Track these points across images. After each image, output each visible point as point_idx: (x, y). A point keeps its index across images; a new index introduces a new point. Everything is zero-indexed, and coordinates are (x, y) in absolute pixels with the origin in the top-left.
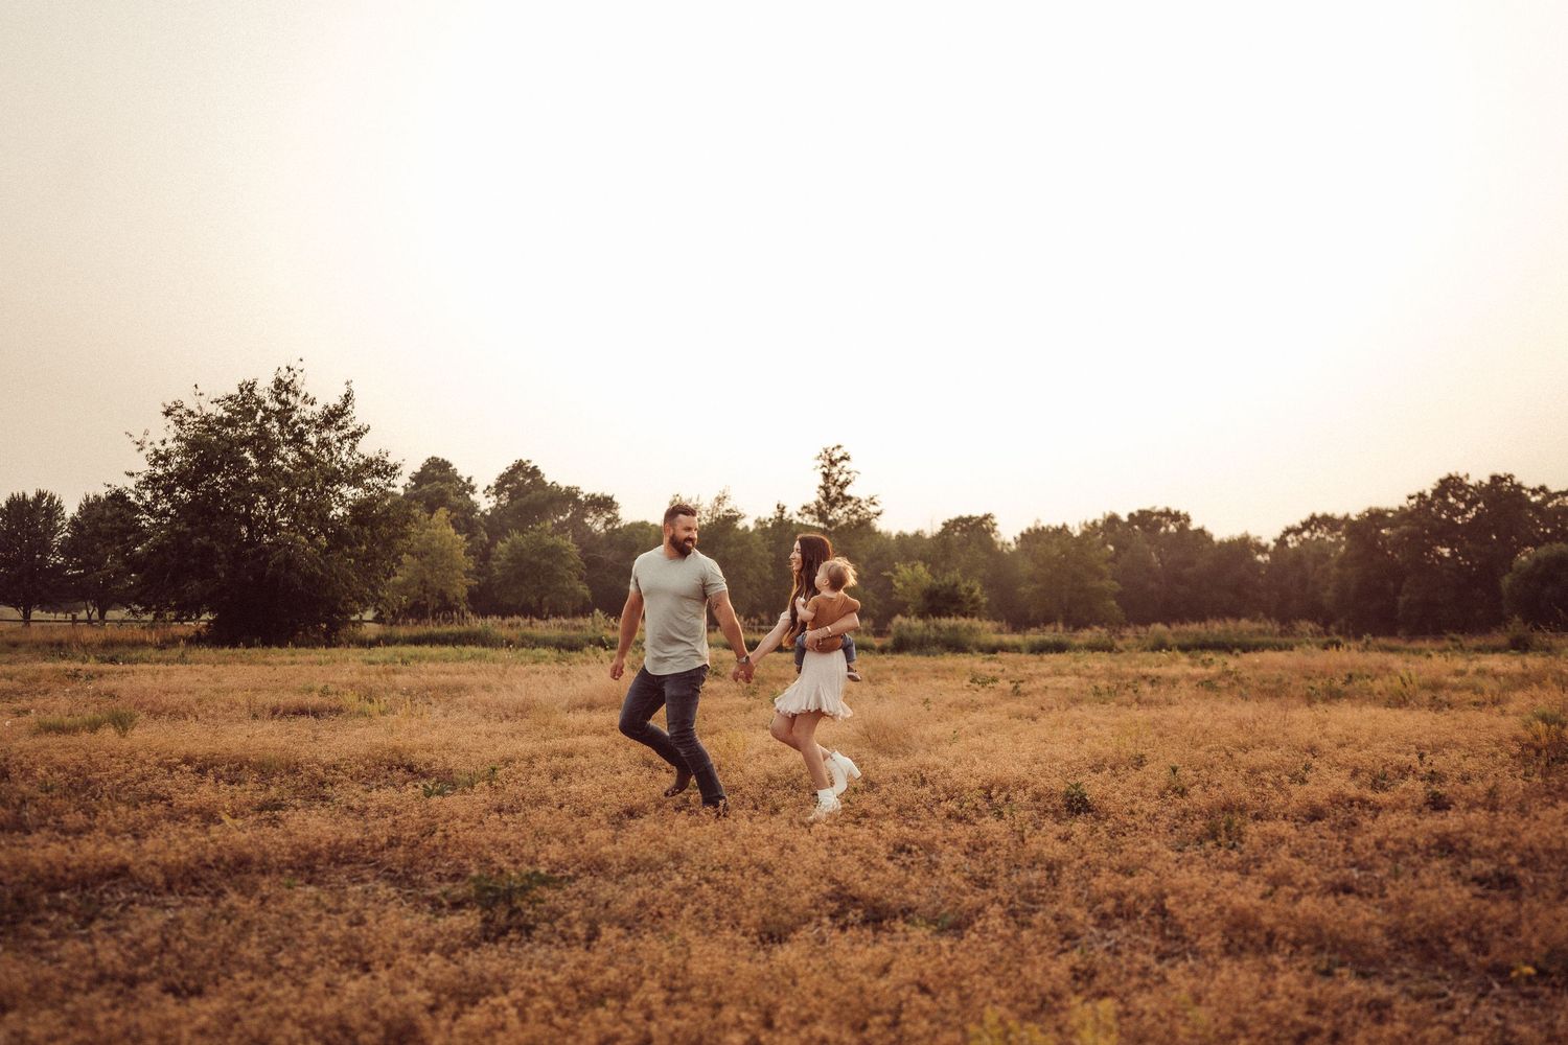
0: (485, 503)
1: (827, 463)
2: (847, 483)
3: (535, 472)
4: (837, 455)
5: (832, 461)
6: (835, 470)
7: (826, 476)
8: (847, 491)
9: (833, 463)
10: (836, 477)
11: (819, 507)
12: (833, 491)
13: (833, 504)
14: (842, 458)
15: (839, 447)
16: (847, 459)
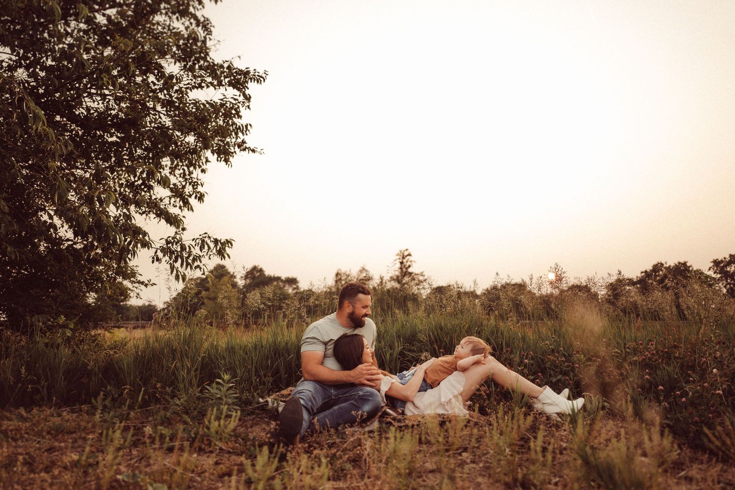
0: (241, 283)
1: (401, 258)
2: (409, 266)
3: (261, 270)
4: (406, 253)
5: (404, 257)
6: (405, 261)
7: (402, 263)
8: (410, 270)
9: (403, 258)
10: (405, 263)
11: (398, 277)
12: (404, 270)
13: (404, 276)
14: (408, 255)
15: (407, 250)
16: (410, 255)
